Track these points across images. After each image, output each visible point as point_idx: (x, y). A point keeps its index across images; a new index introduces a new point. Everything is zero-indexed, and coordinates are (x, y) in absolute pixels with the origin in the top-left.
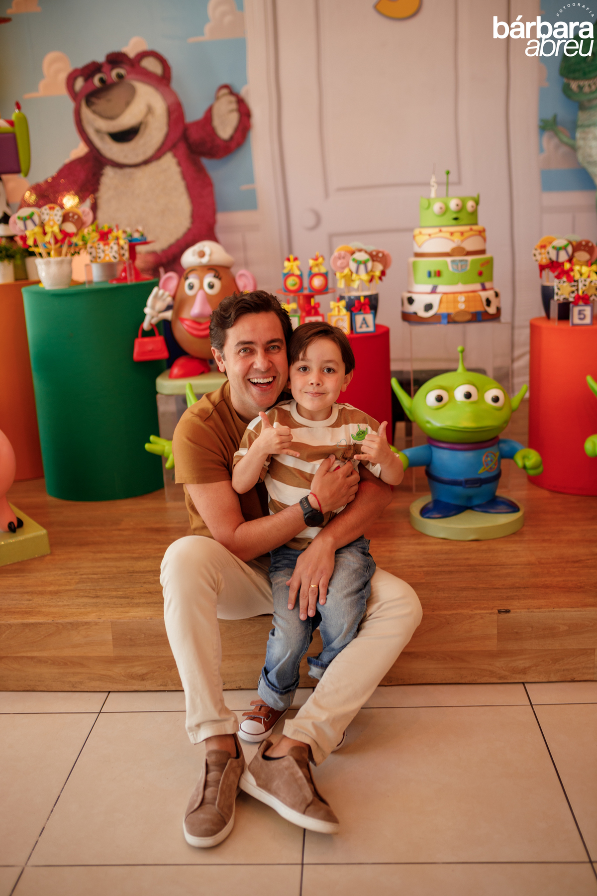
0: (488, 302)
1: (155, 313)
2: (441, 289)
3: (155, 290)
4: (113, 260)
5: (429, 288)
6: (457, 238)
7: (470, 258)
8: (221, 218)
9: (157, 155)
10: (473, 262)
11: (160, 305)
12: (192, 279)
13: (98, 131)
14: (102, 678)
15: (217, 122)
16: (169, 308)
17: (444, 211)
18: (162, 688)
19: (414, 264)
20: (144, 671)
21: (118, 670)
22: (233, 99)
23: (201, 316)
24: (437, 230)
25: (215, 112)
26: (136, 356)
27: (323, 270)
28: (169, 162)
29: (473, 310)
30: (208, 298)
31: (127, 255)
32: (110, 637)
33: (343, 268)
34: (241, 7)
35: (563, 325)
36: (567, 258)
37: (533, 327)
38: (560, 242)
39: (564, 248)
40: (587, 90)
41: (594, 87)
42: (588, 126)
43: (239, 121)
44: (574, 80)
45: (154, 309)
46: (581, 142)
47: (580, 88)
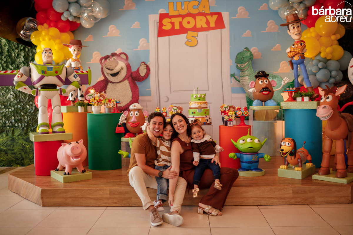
0: (207, 120)
1: (122, 121)
2: (195, 117)
3: (122, 115)
4: (112, 107)
5: (192, 116)
6: (199, 104)
7: (202, 109)
8: (140, 98)
9: (123, 80)
10: (203, 110)
11: (123, 119)
12: (132, 112)
13: (107, 73)
14: (106, 203)
15: (140, 72)
16: (126, 119)
17: (196, 97)
18: (120, 206)
19: (189, 110)
21: (110, 201)
22: (145, 66)
23: (134, 122)
24: (194, 102)
25: (140, 69)
26: (116, 132)
27: (166, 111)
28: (126, 82)
29: (203, 122)
30: (136, 117)
31: (115, 106)
32: (109, 193)
33: (171, 111)
34: (148, 42)
35: (226, 126)
36: (228, 110)
37: (220, 127)
38: (226, 106)
39: (227, 107)
40: (242, 67)
41: (244, 66)
42: (243, 76)
43: (147, 72)
44: (239, 64)
45: (122, 119)
46: (241, 80)
47: (241, 66)
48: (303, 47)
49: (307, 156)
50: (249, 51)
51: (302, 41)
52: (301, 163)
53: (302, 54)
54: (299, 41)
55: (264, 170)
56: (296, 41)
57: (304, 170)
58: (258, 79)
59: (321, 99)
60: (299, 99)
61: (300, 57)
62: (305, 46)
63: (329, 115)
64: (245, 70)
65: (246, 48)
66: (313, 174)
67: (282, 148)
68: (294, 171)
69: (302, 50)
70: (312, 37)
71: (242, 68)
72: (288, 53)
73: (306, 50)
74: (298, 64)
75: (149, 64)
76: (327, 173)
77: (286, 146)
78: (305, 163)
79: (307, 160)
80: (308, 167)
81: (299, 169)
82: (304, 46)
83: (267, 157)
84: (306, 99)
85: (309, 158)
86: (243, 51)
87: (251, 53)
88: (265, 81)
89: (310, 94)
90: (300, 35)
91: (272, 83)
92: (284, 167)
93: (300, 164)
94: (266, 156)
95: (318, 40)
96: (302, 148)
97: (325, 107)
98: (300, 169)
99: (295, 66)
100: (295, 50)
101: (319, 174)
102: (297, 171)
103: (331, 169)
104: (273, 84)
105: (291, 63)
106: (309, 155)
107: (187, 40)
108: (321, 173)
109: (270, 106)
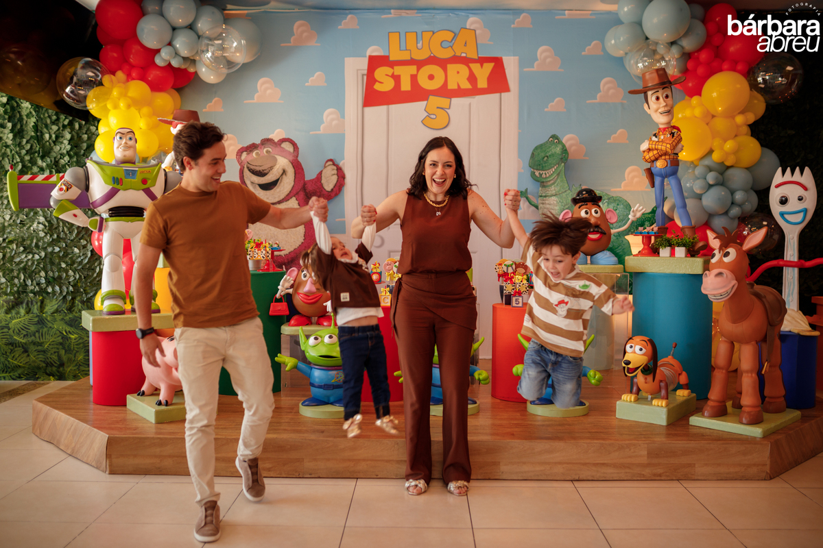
1: (284, 289)
3: (285, 277)
4: (263, 259)
9: (287, 199)
11: (287, 285)
12: (306, 272)
13: (252, 183)
15: (323, 181)
16: (292, 286)
18: (279, 476)
20: (270, 466)
22: (335, 168)
23: (309, 292)
25: (323, 172)
26: (271, 312)
27: (379, 271)
28: (293, 202)
30: (314, 282)
31: (270, 256)
33: (390, 270)
34: (343, 116)
35: (508, 307)
36: (512, 271)
37: (494, 308)
38: (509, 263)
39: (511, 266)
40: (544, 176)
41: (548, 175)
42: (545, 196)
43: (337, 181)
44: (537, 170)
45: (283, 287)
46: (541, 205)
47: (541, 175)
48: (676, 141)
49: (679, 374)
50: (560, 142)
51: (674, 127)
52: (664, 389)
53: (673, 155)
54: (668, 128)
55: (587, 404)
56: (661, 126)
57: (671, 406)
58: (578, 205)
59: (713, 256)
60: (665, 252)
61: (668, 161)
62: (681, 139)
63: (729, 291)
64: (551, 182)
65: (554, 137)
66: (692, 415)
67: (627, 357)
68: (651, 407)
69: (674, 147)
70: (695, 117)
71: (543, 178)
72: (644, 152)
73: (683, 146)
74: (664, 176)
75: (344, 164)
76: (721, 413)
77: (636, 353)
78: (675, 390)
79: (679, 383)
80: (682, 399)
81: (662, 404)
82: (677, 139)
83: (595, 375)
84: (680, 252)
85: (683, 379)
86: (547, 142)
87: (564, 146)
88: (593, 211)
89: (688, 241)
90: (670, 116)
91: (608, 217)
92: (631, 398)
93: (663, 392)
94: (591, 373)
95: (707, 124)
96: (670, 357)
97: (720, 274)
98: (664, 403)
99: (657, 180)
100: (660, 147)
101: (703, 415)
102: (658, 408)
103: (729, 404)
104: (610, 218)
105: (650, 174)
106: (684, 373)
107: (427, 114)
108: (706, 414)
109: (602, 266)
